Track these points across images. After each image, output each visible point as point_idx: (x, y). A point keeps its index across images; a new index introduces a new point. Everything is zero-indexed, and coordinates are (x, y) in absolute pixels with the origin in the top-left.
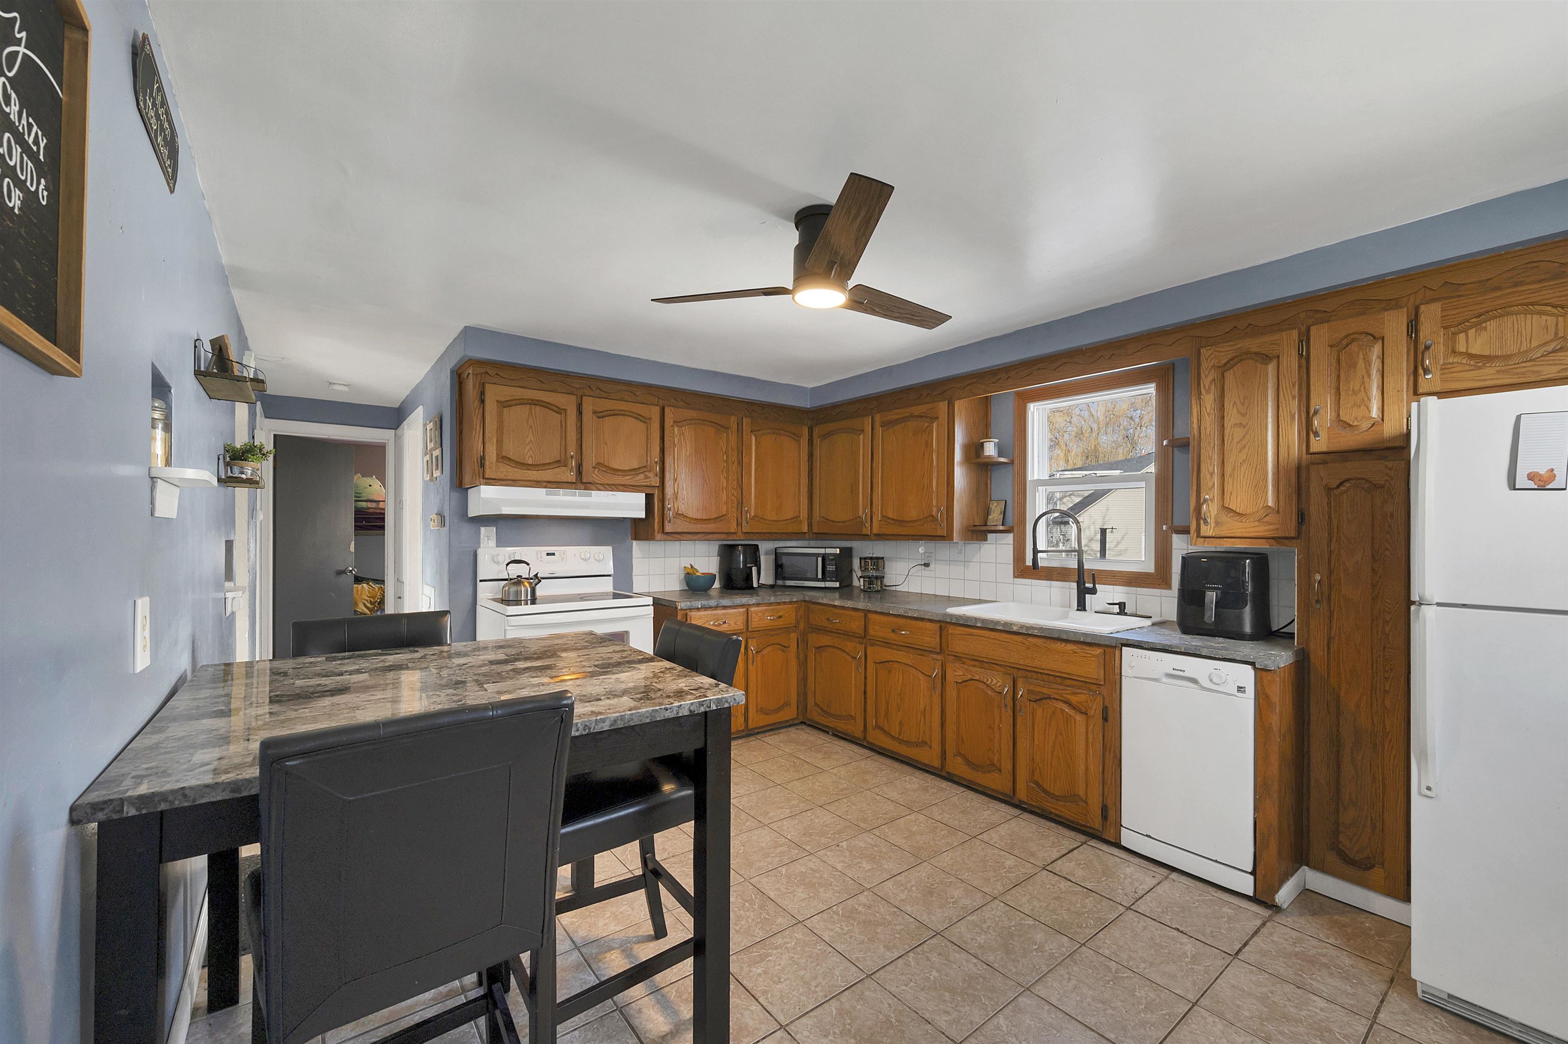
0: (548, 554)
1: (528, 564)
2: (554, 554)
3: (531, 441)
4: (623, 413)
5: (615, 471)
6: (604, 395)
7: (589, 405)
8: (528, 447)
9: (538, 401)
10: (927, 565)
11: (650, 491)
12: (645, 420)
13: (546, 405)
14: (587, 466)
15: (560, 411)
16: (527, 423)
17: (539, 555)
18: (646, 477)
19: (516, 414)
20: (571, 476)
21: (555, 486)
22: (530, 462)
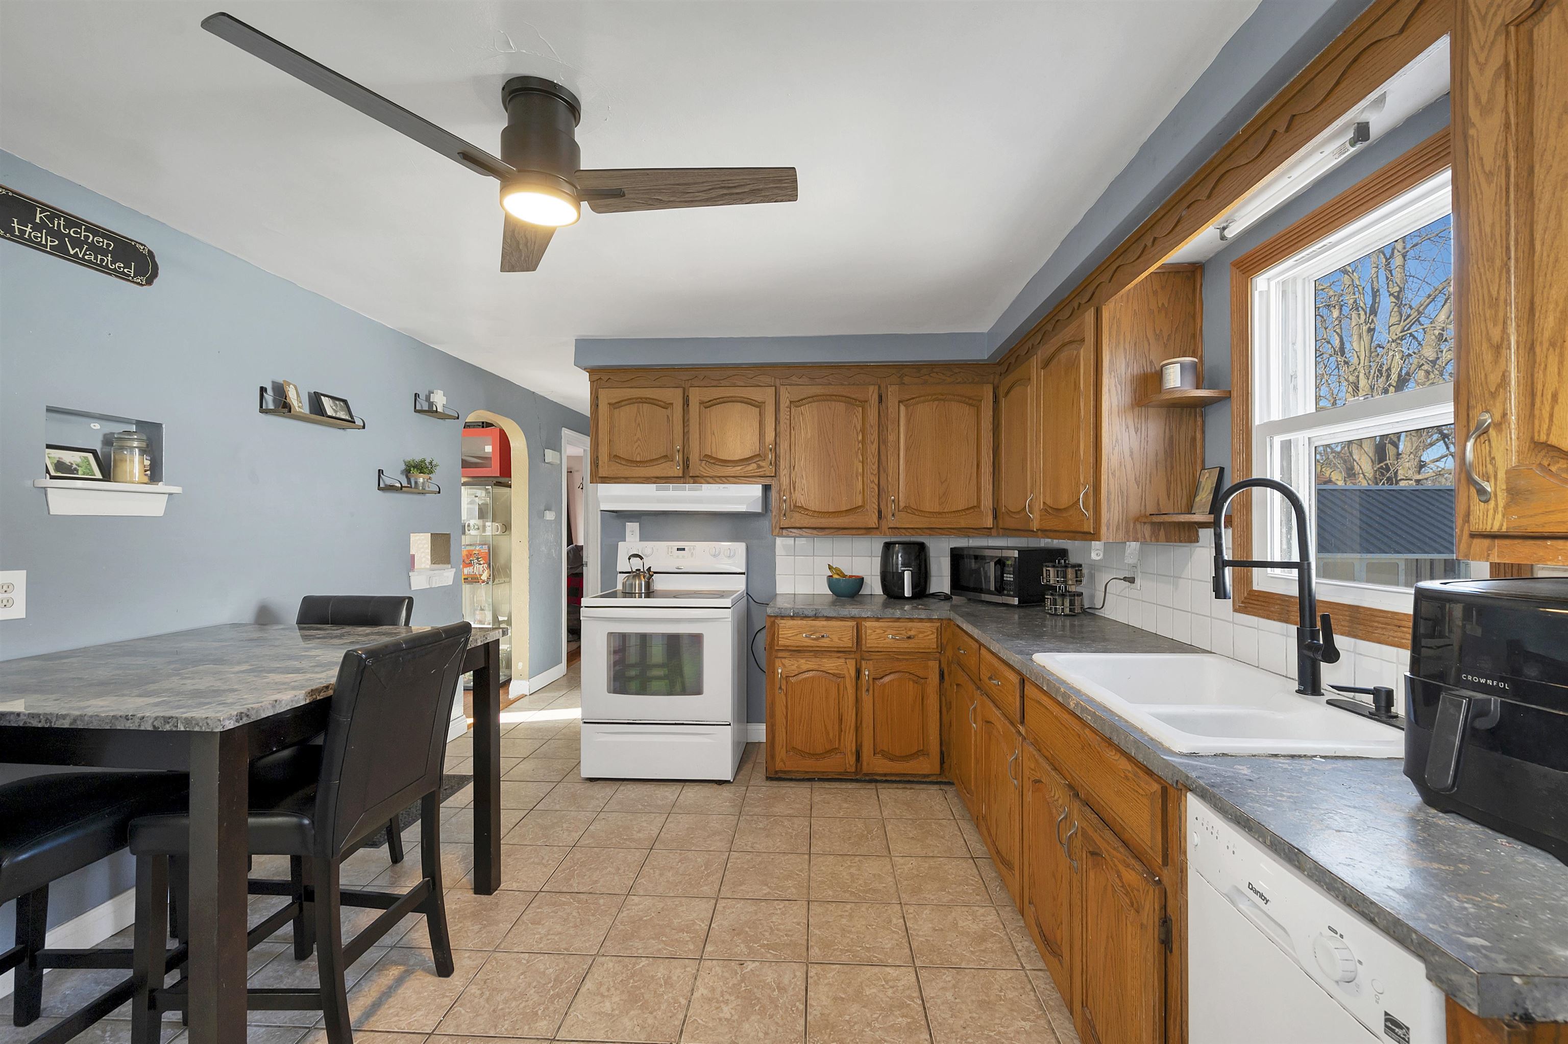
0: (678, 549)
1: (641, 558)
2: (684, 549)
3: (639, 439)
4: (733, 399)
5: (725, 462)
6: (715, 383)
7: (695, 395)
8: (637, 444)
9: (646, 398)
10: (1131, 580)
11: (767, 481)
12: (759, 406)
13: (651, 401)
14: (694, 457)
15: (667, 406)
16: (635, 421)
17: (670, 550)
18: (759, 467)
19: (625, 414)
20: (677, 470)
21: (664, 481)
22: (638, 459)
